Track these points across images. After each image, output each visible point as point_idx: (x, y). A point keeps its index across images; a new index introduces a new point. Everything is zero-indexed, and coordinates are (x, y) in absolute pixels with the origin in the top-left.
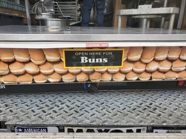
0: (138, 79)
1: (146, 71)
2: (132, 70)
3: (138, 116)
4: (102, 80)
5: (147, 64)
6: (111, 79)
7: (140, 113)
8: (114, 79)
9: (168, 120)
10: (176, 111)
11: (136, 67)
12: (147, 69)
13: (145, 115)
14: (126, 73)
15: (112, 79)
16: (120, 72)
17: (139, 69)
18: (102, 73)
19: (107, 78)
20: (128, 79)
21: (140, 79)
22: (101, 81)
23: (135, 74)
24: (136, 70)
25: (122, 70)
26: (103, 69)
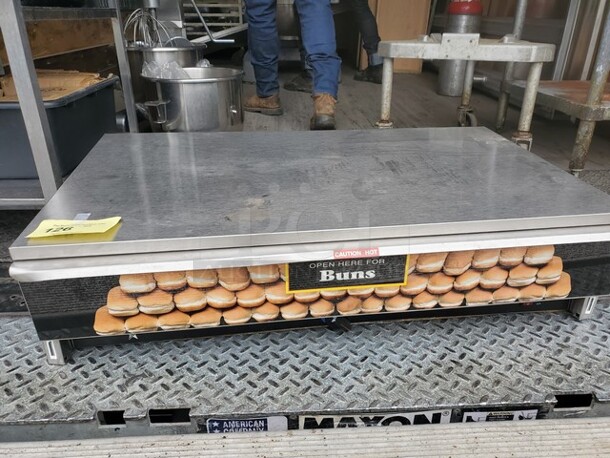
0: (438, 306)
1: (453, 290)
2: (426, 290)
3: (437, 388)
4: (363, 310)
5: (456, 277)
6: (381, 308)
7: (440, 379)
8: (387, 308)
9: (491, 395)
10: (508, 373)
11: (434, 284)
12: (456, 285)
13: (450, 384)
14: (412, 296)
15: (384, 307)
16: (401, 293)
17: (439, 286)
18: (363, 299)
19: (374, 307)
20: (417, 306)
21: (442, 305)
22: (361, 312)
23: (431, 297)
24: (432, 288)
25: (404, 290)
26: (367, 290)
